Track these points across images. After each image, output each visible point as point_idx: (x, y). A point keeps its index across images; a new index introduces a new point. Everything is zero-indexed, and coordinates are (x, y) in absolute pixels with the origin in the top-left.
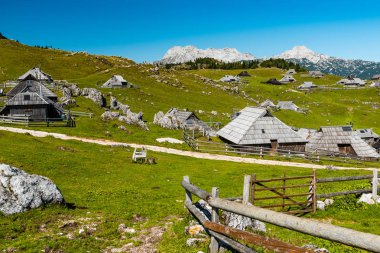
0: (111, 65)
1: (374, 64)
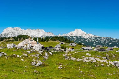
1: (116, 40)
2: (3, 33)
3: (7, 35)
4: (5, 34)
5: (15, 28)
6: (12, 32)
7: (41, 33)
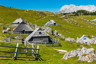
0: (46, 15)
2: (61, 10)
3: (64, 11)
4: (63, 10)
5: (70, 5)
6: (68, 8)
7: (92, 8)
